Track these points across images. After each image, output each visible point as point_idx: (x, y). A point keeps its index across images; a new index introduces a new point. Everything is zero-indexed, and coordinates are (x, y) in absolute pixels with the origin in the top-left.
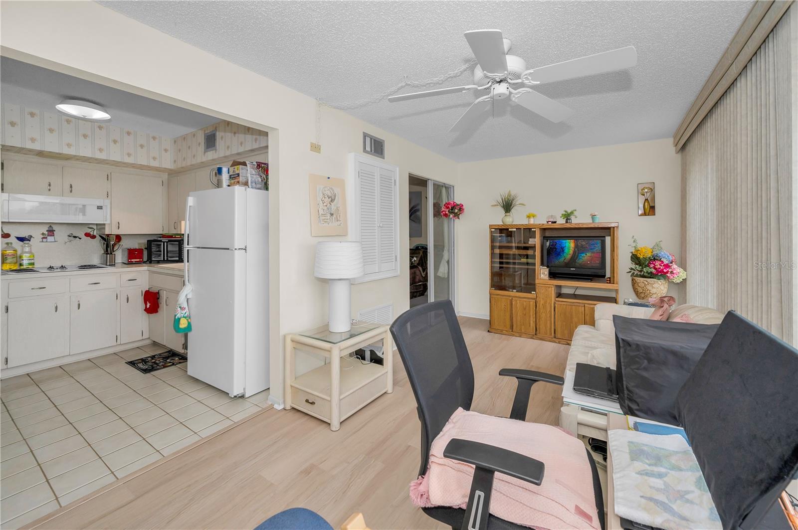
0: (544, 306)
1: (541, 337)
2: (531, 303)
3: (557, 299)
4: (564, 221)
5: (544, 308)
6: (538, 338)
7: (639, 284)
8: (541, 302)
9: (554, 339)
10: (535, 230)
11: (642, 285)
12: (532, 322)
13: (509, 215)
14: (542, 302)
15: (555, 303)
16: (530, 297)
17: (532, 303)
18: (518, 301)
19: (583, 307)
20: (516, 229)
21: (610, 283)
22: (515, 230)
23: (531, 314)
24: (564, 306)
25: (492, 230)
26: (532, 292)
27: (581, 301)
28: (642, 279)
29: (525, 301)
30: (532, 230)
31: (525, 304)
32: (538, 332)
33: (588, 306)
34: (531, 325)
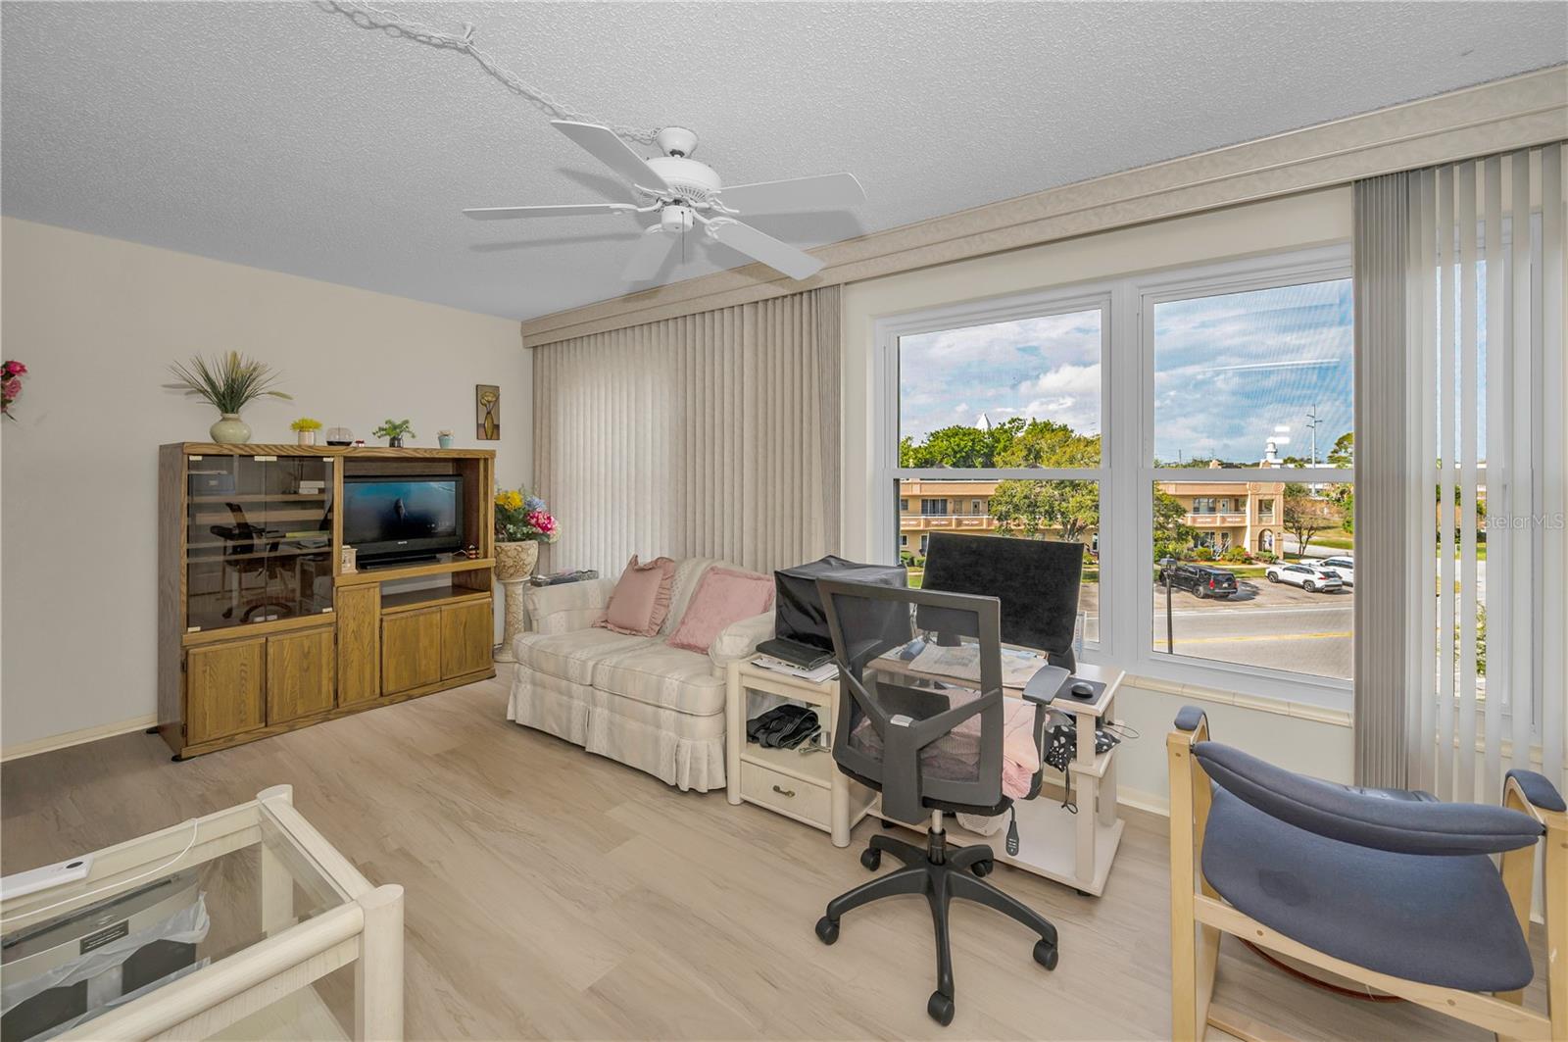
0: (357, 635)
1: (346, 709)
2: (325, 636)
3: (385, 611)
4: (385, 442)
5: (356, 638)
6: (341, 713)
7: (509, 553)
8: (349, 626)
9: (381, 700)
10: (332, 460)
11: (513, 553)
12: (325, 682)
13: (237, 420)
14: (352, 626)
15: (381, 620)
16: (320, 622)
17: (327, 636)
18: (287, 643)
19: (439, 615)
20: (278, 456)
21: (477, 558)
22: (275, 459)
23: (324, 661)
24: (403, 622)
25: (192, 458)
26: (324, 610)
27: (433, 603)
28: (513, 545)
29: (307, 636)
30: (325, 459)
31: (306, 643)
32: (341, 700)
33: (448, 607)
34: (324, 689)
